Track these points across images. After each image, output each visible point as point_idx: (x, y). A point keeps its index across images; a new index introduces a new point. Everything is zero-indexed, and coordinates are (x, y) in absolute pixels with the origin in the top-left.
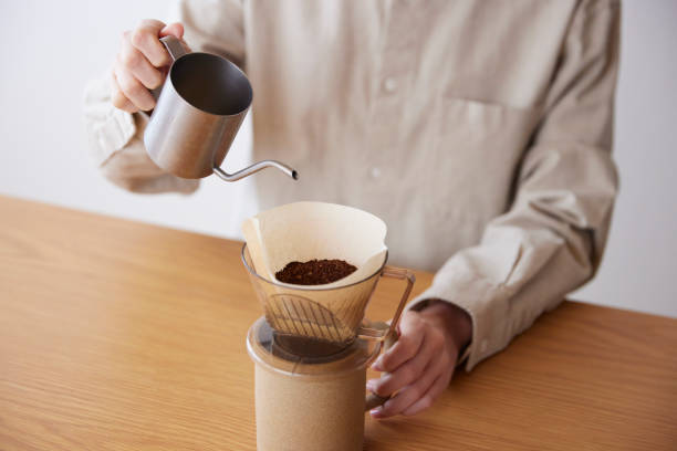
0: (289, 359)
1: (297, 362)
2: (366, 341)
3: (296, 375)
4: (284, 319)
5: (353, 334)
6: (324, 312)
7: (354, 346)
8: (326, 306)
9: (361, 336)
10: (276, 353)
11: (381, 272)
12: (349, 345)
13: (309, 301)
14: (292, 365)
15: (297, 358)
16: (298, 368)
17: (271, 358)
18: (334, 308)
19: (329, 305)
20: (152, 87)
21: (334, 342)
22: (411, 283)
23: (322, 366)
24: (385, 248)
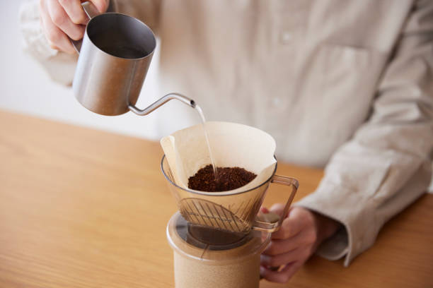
0: (199, 247)
1: (206, 248)
2: (260, 232)
3: (204, 260)
4: (195, 215)
5: (250, 227)
6: (225, 211)
7: (250, 236)
8: (227, 208)
9: (257, 228)
10: (189, 242)
11: (271, 180)
12: (246, 235)
13: (214, 204)
14: (201, 251)
15: (206, 245)
16: (206, 254)
17: (186, 246)
18: (233, 209)
19: (229, 206)
20: (75, 38)
21: (235, 232)
22: (295, 188)
23: (224, 253)
24: (275, 161)
